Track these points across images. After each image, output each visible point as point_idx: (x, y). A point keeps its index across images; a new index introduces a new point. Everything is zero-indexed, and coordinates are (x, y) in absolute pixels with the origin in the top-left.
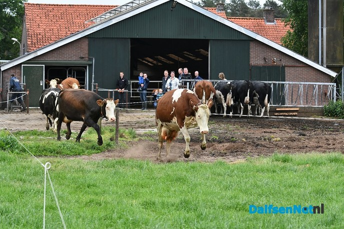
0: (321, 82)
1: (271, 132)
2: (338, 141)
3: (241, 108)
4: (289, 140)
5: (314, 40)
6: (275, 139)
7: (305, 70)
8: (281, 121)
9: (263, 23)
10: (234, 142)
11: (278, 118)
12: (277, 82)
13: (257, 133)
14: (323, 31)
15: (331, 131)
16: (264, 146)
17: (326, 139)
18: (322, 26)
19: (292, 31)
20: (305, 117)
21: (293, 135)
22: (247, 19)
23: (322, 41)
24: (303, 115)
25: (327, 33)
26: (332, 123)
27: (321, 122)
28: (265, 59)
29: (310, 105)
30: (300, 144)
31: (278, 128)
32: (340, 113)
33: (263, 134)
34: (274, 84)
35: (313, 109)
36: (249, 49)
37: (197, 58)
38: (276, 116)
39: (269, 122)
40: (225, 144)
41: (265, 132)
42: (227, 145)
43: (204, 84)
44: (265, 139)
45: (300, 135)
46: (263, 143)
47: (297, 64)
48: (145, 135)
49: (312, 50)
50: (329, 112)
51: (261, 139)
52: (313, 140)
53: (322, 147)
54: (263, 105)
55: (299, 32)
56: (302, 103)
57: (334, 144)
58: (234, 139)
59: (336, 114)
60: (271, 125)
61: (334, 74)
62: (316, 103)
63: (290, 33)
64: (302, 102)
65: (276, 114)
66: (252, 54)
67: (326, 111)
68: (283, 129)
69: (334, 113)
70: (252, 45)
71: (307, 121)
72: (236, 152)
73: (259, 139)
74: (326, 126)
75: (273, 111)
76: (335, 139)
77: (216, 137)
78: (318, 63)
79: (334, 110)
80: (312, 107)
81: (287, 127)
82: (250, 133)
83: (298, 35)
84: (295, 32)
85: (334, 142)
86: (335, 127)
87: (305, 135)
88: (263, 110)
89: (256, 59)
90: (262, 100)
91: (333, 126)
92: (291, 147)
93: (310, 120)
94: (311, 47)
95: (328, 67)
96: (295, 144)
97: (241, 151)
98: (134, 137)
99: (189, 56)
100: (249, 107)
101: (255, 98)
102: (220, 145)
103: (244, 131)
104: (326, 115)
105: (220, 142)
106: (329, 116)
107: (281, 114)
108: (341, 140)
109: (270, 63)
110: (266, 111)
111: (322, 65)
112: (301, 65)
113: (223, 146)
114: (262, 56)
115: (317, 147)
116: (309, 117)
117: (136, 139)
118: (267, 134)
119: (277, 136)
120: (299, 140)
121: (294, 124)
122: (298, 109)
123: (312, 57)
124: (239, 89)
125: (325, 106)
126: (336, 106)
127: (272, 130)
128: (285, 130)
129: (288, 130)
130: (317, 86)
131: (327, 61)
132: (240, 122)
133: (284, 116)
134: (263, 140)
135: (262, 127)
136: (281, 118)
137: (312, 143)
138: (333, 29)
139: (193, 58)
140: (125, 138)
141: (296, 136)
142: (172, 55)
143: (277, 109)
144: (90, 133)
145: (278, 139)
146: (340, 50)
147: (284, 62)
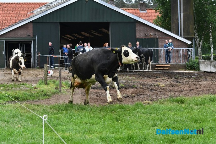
0: (184, 47)
1: (157, 81)
2: (203, 86)
4: (170, 86)
5: (175, 21)
6: (161, 85)
8: (160, 74)
10: (135, 88)
12: (156, 48)
14: (181, 15)
15: (194, 79)
16: (156, 90)
17: (195, 85)
18: (180, 12)
19: (160, 16)
21: (172, 82)
22: (128, 9)
23: (181, 21)
24: (173, 69)
25: (183, 16)
26: (193, 74)
27: (186, 73)
28: (145, 34)
29: (177, 63)
30: (179, 88)
31: (160, 78)
32: (197, 67)
34: (154, 49)
35: (179, 65)
36: (135, 27)
37: (100, 34)
38: (155, 70)
39: (153, 74)
40: (131, 90)
41: (153, 81)
42: (132, 90)
44: (154, 86)
45: (177, 82)
46: (154, 88)
47: (166, 37)
49: (174, 28)
50: (190, 67)
51: (152, 86)
52: (186, 85)
53: (193, 90)
54: (147, 63)
55: (164, 16)
57: (200, 88)
58: (135, 86)
59: (194, 68)
60: (154, 76)
61: (189, 42)
62: (181, 61)
63: (159, 17)
65: (156, 69)
66: (137, 31)
67: (187, 66)
68: (164, 79)
69: (192, 67)
70: (137, 25)
72: (140, 95)
73: (151, 86)
74: (190, 76)
75: (154, 67)
76: (200, 84)
77: (123, 85)
78: (178, 35)
79: (193, 65)
80: (179, 64)
81: (166, 77)
82: (144, 82)
83: (164, 18)
84: (162, 16)
86: (196, 76)
87: (180, 82)
88: (148, 66)
90: (147, 60)
91: (195, 76)
92: (173, 90)
93: (178, 72)
94: (173, 25)
95: (185, 38)
96: (175, 88)
97: (143, 94)
98: (69, 86)
99: (95, 33)
100: (138, 65)
101: (142, 59)
102: (128, 90)
103: (139, 81)
104: (187, 69)
105: (127, 89)
106: (190, 69)
107: (159, 69)
108: (204, 85)
109: (149, 37)
111: (181, 36)
112: (168, 37)
113: (130, 91)
114: (143, 32)
115: (190, 90)
116: (177, 70)
119: (163, 83)
120: (177, 86)
121: (170, 75)
122: (169, 65)
123: (174, 32)
125: (187, 63)
126: (194, 63)
127: (157, 79)
128: (165, 79)
129: (167, 79)
130: (181, 50)
131: (184, 34)
132: (134, 75)
133: (161, 70)
134: (153, 86)
135: (149, 78)
136: (159, 72)
137: (186, 88)
138: (187, 14)
139: (97, 34)
140: (63, 87)
141: (174, 83)
142: (83, 33)
143: (156, 66)
144: (40, 84)
145: (163, 85)
146: (192, 27)
147: (158, 36)
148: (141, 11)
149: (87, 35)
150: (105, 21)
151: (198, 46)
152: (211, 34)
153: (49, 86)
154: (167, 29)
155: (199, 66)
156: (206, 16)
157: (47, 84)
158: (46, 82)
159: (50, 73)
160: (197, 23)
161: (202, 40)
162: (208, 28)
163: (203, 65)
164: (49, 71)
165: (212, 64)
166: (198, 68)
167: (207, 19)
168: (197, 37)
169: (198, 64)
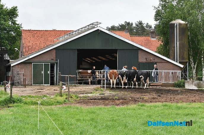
1: (144, 95)
2: (176, 99)
3: (132, 84)
4: (152, 99)
5: (173, 48)
6: (146, 98)
7: (167, 64)
9: (150, 39)
10: (125, 100)
12: (151, 71)
13: (137, 95)
14: (177, 44)
15: (175, 94)
17: (171, 98)
18: (177, 41)
19: (162, 44)
22: (141, 37)
23: (177, 49)
25: (179, 45)
26: (177, 91)
28: (146, 59)
31: (149, 93)
32: (183, 86)
33: (141, 96)
34: (149, 71)
35: (169, 84)
36: (138, 53)
37: (113, 58)
42: (121, 101)
43: (113, 72)
44: (141, 98)
46: (139, 100)
47: (163, 61)
48: (83, 97)
49: (172, 54)
52: (164, 98)
53: (167, 101)
54: (146, 82)
55: (165, 44)
57: (174, 100)
58: (126, 98)
59: (181, 86)
61: (182, 66)
62: (171, 81)
63: (161, 45)
64: (163, 80)
66: (140, 57)
67: (176, 85)
68: (151, 94)
69: (179, 86)
70: (140, 52)
72: (124, 104)
73: (138, 98)
76: (174, 98)
77: (117, 98)
78: (174, 61)
79: (180, 84)
80: (169, 83)
81: (154, 93)
82: (134, 96)
83: (165, 46)
84: (163, 44)
85: (174, 99)
87: (160, 96)
89: (142, 59)
94: (171, 52)
95: (180, 63)
96: (155, 100)
98: (78, 98)
100: (137, 83)
104: (176, 87)
105: (118, 100)
109: (149, 61)
110: (147, 85)
111: (177, 62)
112: (165, 62)
114: (145, 57)
117: (78, 99)
119: (147, 97)
120: (157, 99)
122: (161, 84)
123: (172, 57)
124: (131, 75)
125: (175, 83)
126: (181, 82)
130: (171, 72)
131: (179, 59)
132: (131, 91)
135: (141, 93)
137: (163, 100)
138: (182, 43)
139: (111, 58)
140: (73, 98)
141: (156, 97)
142: (100, 57)
143: (151, 84)
144: (56, 96)
145: (147, 98)
146: (186, 53)
147: (156, 60)
148: (152, 38)
150: (114, 48)
151: (193, 69)
152: (202, 59)
153: (62, 97)
154: (164, 55)
155: (185, 85)
156: (198, 45)
157: (61, 96)
158: (61, 94)
159: (63, 88)
160: (192, 50)
161: (196, 64)
162: (201, 54)
163: (187, 84)
164: (63, 86)
165: (194, 83)
167: (199, 47)
168: (193, 61)
169: (184, 83)
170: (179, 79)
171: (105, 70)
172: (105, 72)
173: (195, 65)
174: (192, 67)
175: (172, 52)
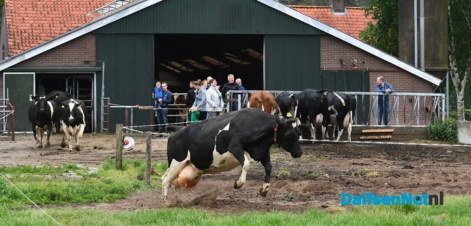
0: (426, 92)
1: (362, 164)
4: (391, 176)
5: (407, 34)
6: (371, 174)
7: (397, 76)
8: (371, 148)
9: (330, 13)
10: (314, 179)
11: (366, 144)
12: (363, 93)
13: (344, 165)
14: (420, 23)
15: (444, 161)
16: (358, 185)
17: (444, 173)
18: (418, 15)
19: (375, 22)
20: (402, 141)
21: (395, 167)
22: (307, 8)
23: (419, 35)
24: (400, 139)
25: (425, 25)
26: (443, 150)
27: (427, 148)
28: (341, 61)
29: (409, 125)
30: (408, 181)
31: (369, 157)
32: (452, 135)
33: (352, 166)
34: (358, 95)
35: (413, 130)
36: (319, 47)
37: (244, 61)
38: (361, 140)
39: (355, 150)
40: (303, 182)
41: (353, 164)
42: (306, 183)
43: (262, 96)
44: (356, 175)
45: (406, 167)
46: (355, 180)
47: (386, 68)
49: (405, 49)
50: (436, 134)
51: (351, 175)
52: (426, 174)
53: (440, 185)
55: (385, 23)
56: (398, 122)
57: (456, 181)
58: (313, 174)
59: (446, 137)
60: (356, 153)
61: (437, 82)
62: (418, 122)
63: (372, 26)
64: (397, 120)
65: (362, 138)
66: (324, 55)
67: (431, 132)
68: (378, 160)
69: (442, 135)
70: (323, 42)
71: (408, 148)
72: (322, 194)
73: (349, 174)
74: (436, 154)
75: (357, 134)
76: (455, 173)
77: (286, 172)
78: (413, 65)
79: (443, 131)
80: (412, 128)
81: (382, 156)
82: (334, 166)
83: (384, 29)
84: (378, 23)
85: (457, 178)
86: (449, 155)
87: (412, 168)
89: (329, 61)
91: (445, 154)
92: (396, 185)
93: (410, 146)
94: (402, 44)
95: (427, 71)
96: (401, 180)
97: (329, 193)
99: (232, 59)
100: (324, 129)
101: (332, 116)
102: (296, 184)
103: (323, 163)
104: (431, 138)
105: (294, 180)
106: (437, 140)
107: (369, 137)
108: (465, 175)
109: (349, 68)
111: (419, 67)
112: (392, 69)
113: (301, 185)
114: (337, 57)
115: (434, 186)
116: (408, 141)
118: (357, 167)
119: (374, 168)
120: (405, 175)
121: (391, 152)
122: (392, 130)
123: (405, 57)
125: (430, 126)
126: (446, 125)
127: (363, 160)
129: (385, 161)
130: (418, 98)
131: (425, 64)
132: (314, 150)
133: (373, 140)
134: (353, 175)
135: (346, 157)
136: (369, 144)
137: (425, 179)
138: (433, 19)
139: (237, 61)
140: (157, 175)
141: (399, 169)
142: (207, 58)
143: (364, 131)
144: (107, 168)
145: (375, 173)
146: (443, 48)
147: (368, 66)
148: (335, 11)
149: (215, 62)
150: (254, 32)
151: (457, 89)
153: (125, 172)
154: (389, 52)
155: (457, 133)
157: (121, 167)
158: (119, 162)
159: (127, 144)
160: (454, 41)
161: (465, 77)
163: (465, 130)
164: (127, 138)
166: (453, 138)
168: (456, 69)
169: (455, 128)
170: (441, 116)
171: (237, 91)
172: (239, 96)
173: (461, 80)
174: (455, 84)
175: (404, 43)
